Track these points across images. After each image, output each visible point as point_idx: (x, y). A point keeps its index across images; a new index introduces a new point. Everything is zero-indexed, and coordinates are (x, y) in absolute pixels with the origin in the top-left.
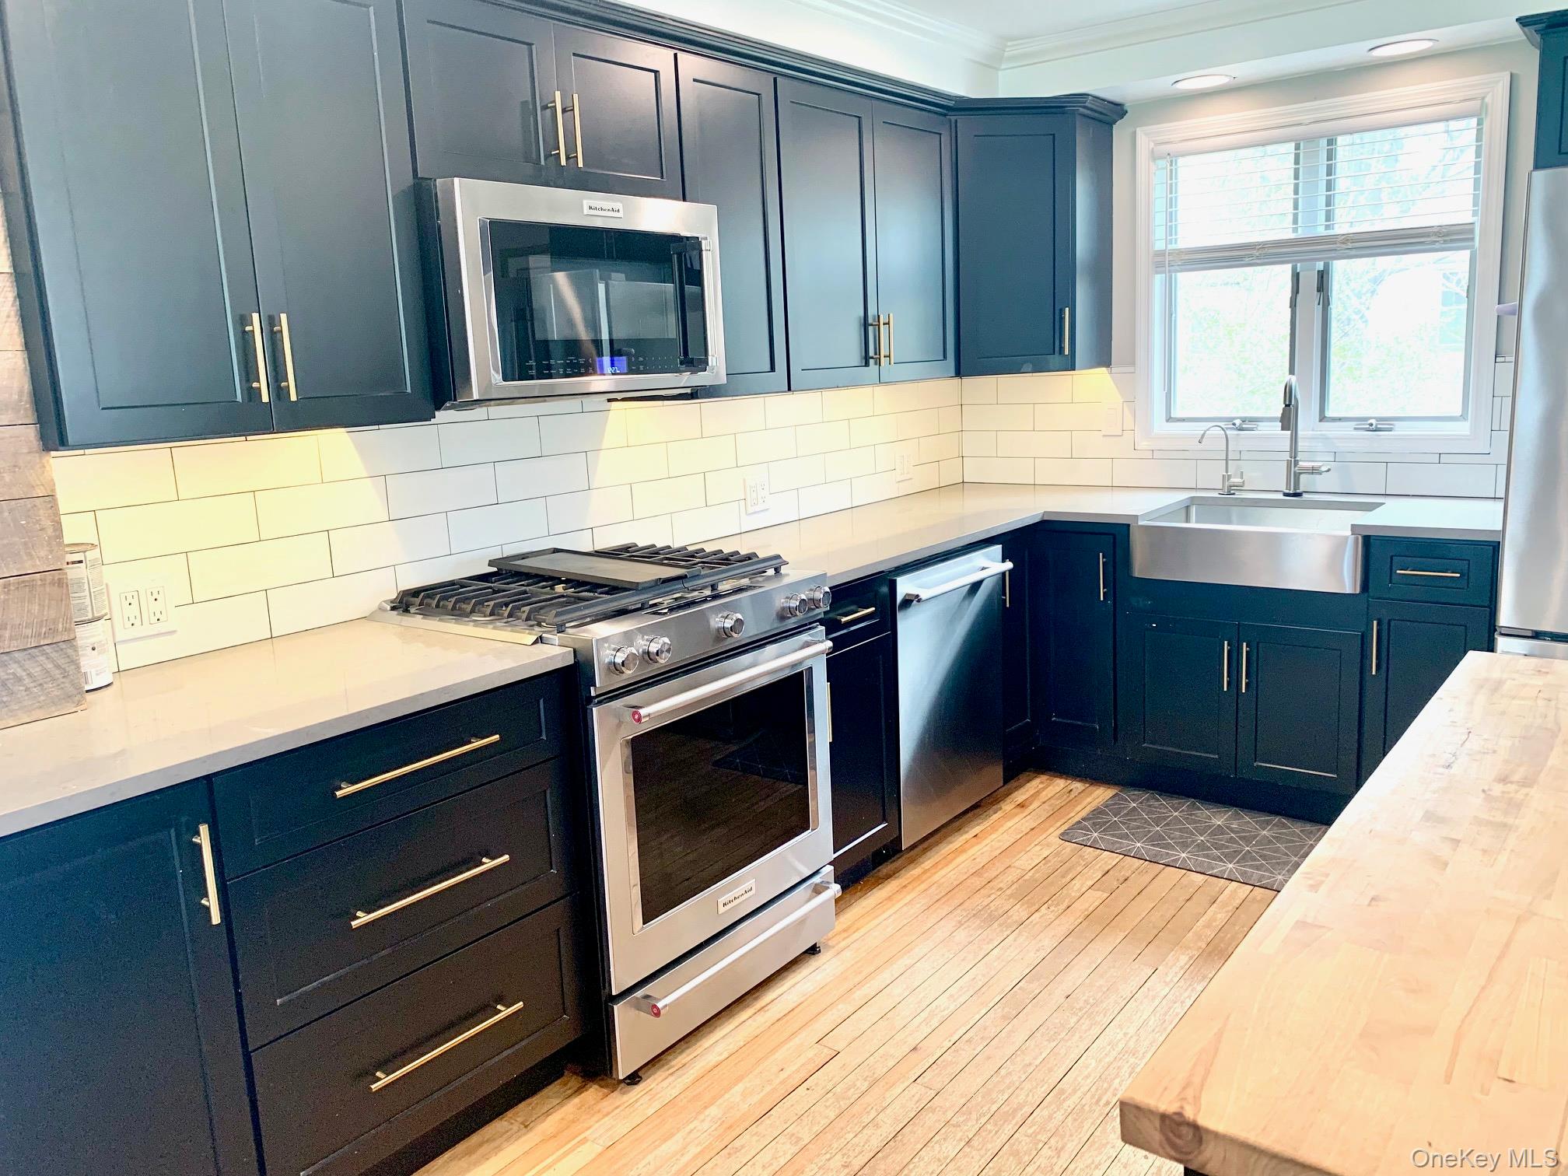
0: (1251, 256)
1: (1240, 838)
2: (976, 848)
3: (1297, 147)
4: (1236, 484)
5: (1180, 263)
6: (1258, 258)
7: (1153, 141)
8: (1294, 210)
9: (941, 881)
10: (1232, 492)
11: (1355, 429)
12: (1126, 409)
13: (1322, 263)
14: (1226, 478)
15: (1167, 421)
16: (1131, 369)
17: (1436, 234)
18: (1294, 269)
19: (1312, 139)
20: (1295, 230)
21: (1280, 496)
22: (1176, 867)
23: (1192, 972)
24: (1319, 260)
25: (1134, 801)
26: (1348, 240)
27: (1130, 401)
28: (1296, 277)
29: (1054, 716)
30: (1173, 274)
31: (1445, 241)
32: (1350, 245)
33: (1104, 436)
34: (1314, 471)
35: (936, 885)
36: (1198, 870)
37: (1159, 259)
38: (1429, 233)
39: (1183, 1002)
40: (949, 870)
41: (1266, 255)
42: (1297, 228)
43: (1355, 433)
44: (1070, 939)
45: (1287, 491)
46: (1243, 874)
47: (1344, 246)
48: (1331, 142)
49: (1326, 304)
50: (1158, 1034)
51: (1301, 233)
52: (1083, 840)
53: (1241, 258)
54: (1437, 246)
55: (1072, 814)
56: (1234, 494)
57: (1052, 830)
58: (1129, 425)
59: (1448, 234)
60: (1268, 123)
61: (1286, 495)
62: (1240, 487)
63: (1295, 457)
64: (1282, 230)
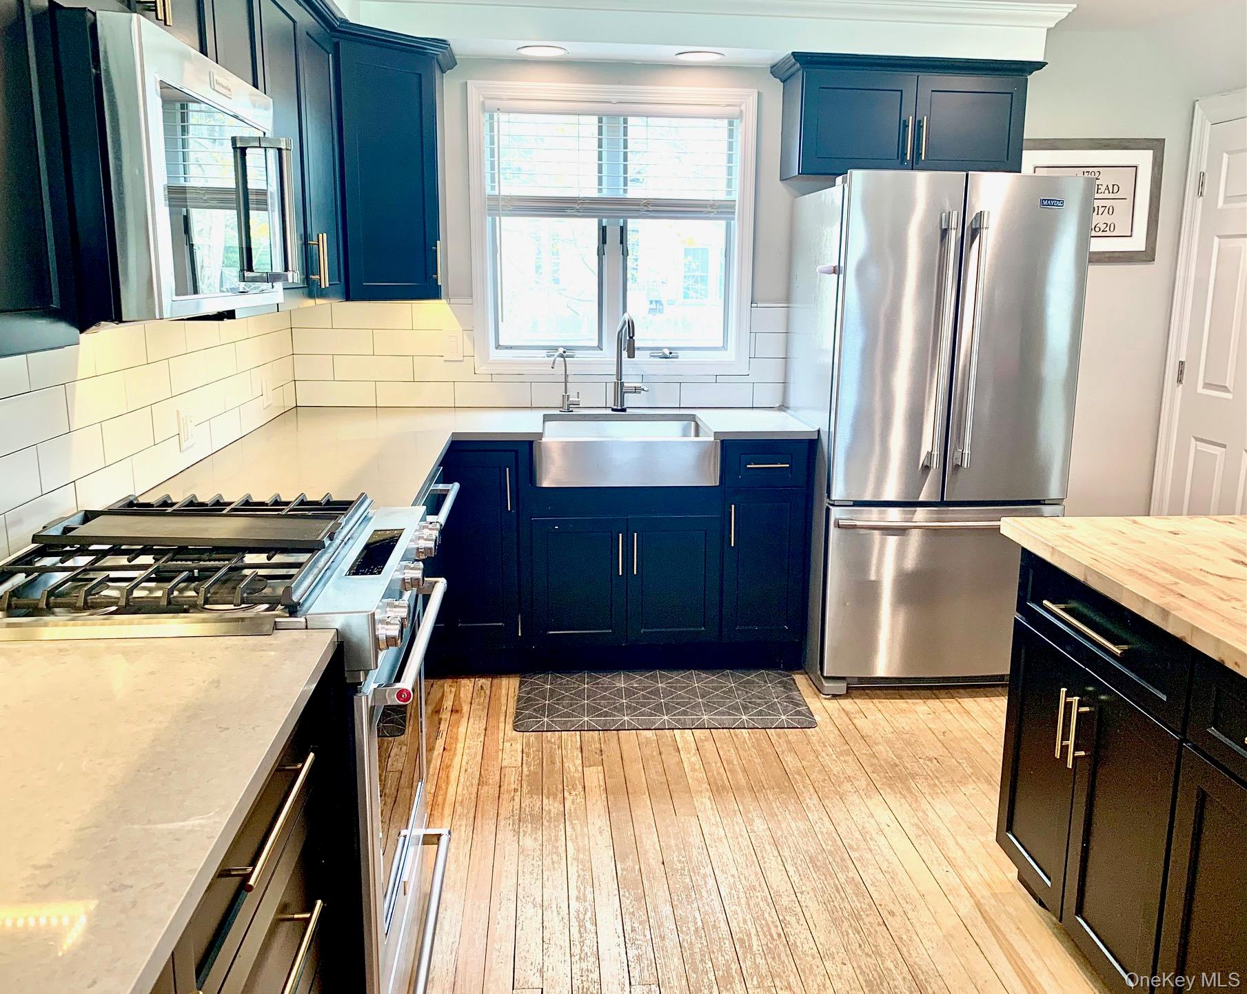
0: (572, 208)
1: (649, 693)
2: (457, 760)
3: (600, 121)
4: (574, 403)
5: (511, 209)
6: (578, 211)
7: (482, 95)
8: (599, 173)
9: (459, 798)
10: (571, 409)
11: (651, 356)
12: (465, 336)
13: (622, 221)
14: (566, 397)
15: (496, 348)
16: (469, 301)
17: (712, 206)
18: (600, 223)
19: (613, 116)
20: (600, 190)
21: (609, 412)
22: (626, 730)
23: (722, 811)
24: (621, 217)
25: (546, 683)
26: (648, 204)
27: (469, 330)
28: (603, 231)
29: (460, 622)
30: (497, 218)
31: (717, 212)
32: (652, 208)
33: (445, 361)
34: (636, 390)
35: (457, 805)
36: (644, 727)
37: (493, 203)
38: (706, 204)
39: (741, 836)
40: (455, 786)
41: (585, 209)
42: (601, 189)
43: (652, 359)
44: (613, 815)
45: (615, 407)
46: (678, 721)
47: (646, 208)
48: (625, 122)
49: (625, 253)
50: (753, 866)
51: (605, 194)
52: (538, 727)
53: (563, 209)
54: (712, 215)
55: (504, 708)
56: (572, 411)
57: (502, 725)
58: (469, 351)
59: (719, 207)
60: (578, 96)
61: (613, 410)
62: (577, 404)
63: (621, 380)
64: (589, 190)
